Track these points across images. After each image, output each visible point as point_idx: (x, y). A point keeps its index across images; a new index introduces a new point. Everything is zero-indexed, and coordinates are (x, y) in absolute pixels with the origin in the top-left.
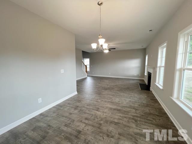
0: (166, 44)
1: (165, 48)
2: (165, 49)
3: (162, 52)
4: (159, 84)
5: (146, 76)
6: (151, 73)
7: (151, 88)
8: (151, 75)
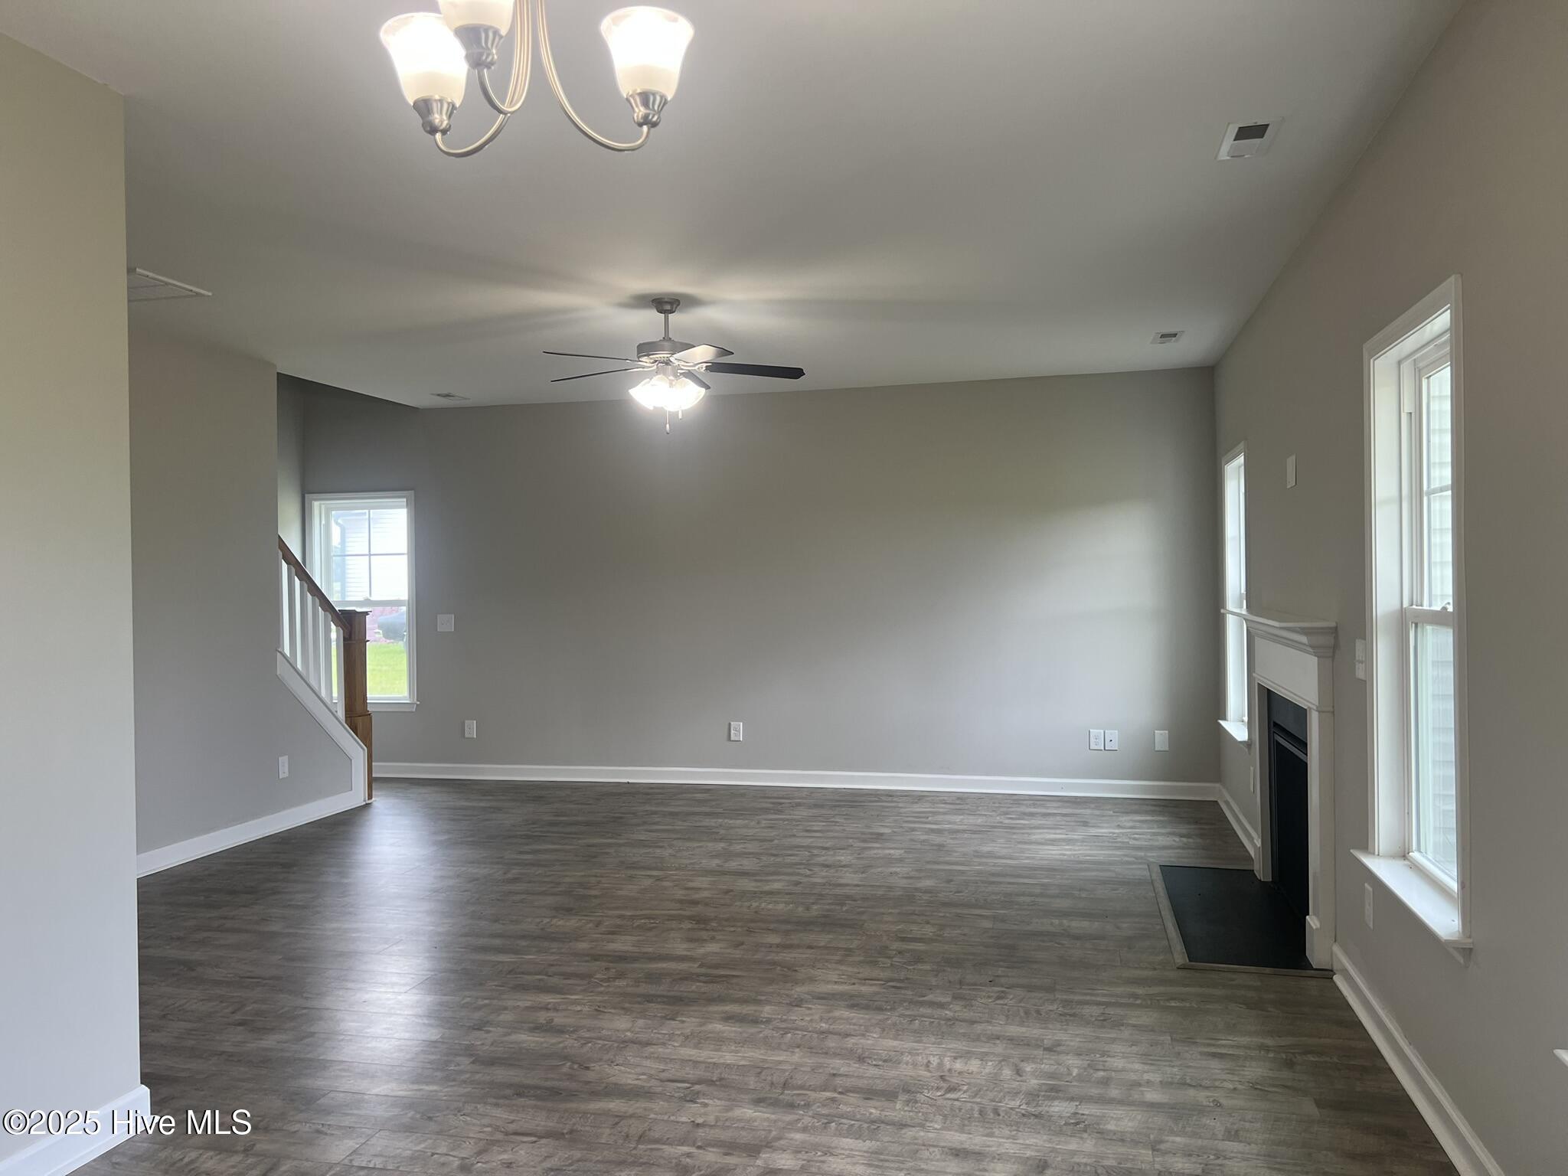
0: (1442, 320)
1: (1435, 365)
2: (1441, 384)
3: (1417, 417)
4: (1417, 869)
5: (1248, 744)
6: (1301, 714)
7: (1312, 921)
8: (1303, 745)
